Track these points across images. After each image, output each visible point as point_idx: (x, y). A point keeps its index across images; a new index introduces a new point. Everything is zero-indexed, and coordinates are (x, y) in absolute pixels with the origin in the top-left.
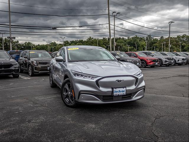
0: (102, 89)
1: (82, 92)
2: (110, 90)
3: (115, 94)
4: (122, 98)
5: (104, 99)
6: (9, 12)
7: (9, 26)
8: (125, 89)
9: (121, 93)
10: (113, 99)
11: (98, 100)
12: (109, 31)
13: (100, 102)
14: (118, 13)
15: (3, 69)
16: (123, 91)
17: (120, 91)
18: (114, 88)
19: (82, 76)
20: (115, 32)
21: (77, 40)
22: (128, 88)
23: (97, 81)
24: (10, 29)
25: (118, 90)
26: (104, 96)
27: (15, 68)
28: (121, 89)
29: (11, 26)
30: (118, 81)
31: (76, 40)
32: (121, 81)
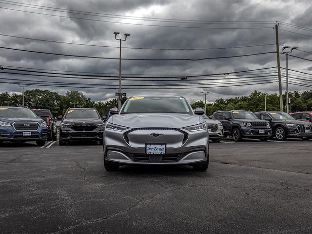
0: (132, 145)
1: (109, 148)
2: (143, 146)
3: (148, 152)
4: (163, 159)
5: (135, 159)
6: (120, 59)
7: (119, 78)
8: (164, 146)
9: (158, 152)
10: (148, 159)
11: (127, 159)
12: (278, 78)
13: (129, 161)
14: (293, 49)
15: (84, 131)
16: (161, 149)
17: (156, 149)
18: (148, 144)
19: (118, 128)
20: (288, 80)
21: (238, 98)
22: (168, 146)
23: (126, 134)
24: (120, 83)
25: (153, 146)
26: (135, 155)
27: (100, 130)
28: (159, 147)
29: (122, 79)
30: (154, 135)
31: (236, 98)
32: (158, 135)
